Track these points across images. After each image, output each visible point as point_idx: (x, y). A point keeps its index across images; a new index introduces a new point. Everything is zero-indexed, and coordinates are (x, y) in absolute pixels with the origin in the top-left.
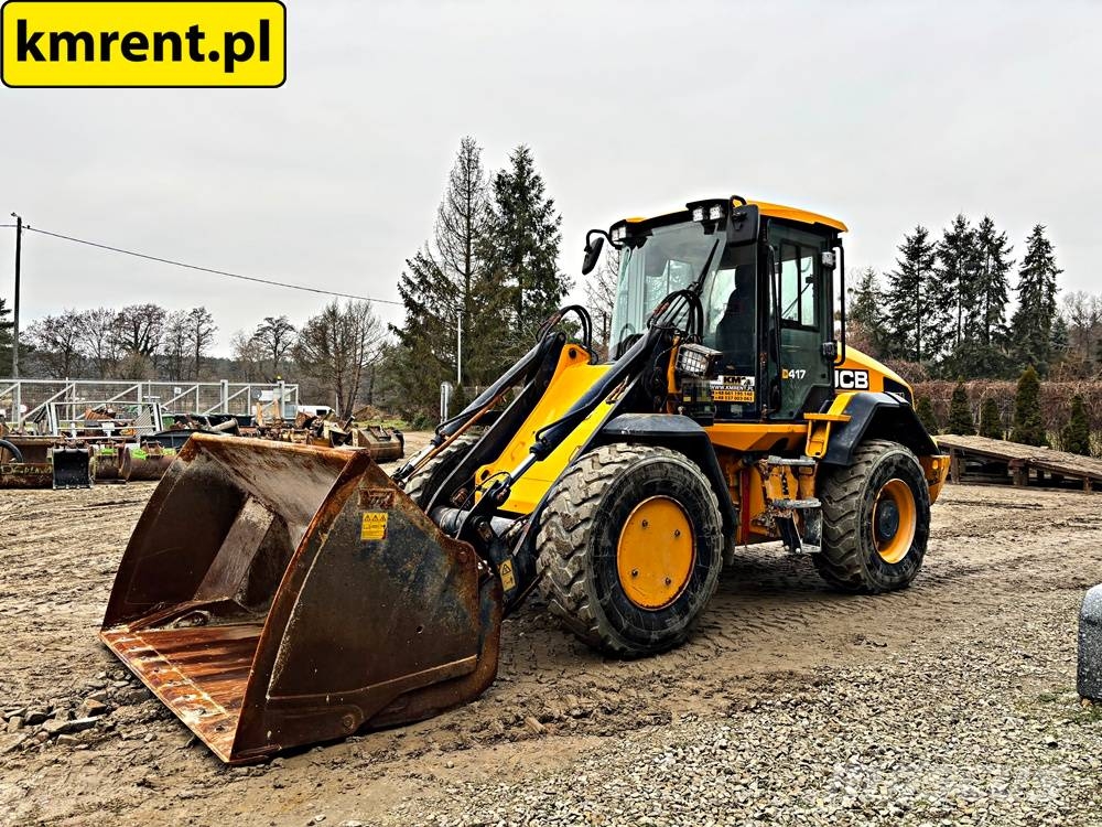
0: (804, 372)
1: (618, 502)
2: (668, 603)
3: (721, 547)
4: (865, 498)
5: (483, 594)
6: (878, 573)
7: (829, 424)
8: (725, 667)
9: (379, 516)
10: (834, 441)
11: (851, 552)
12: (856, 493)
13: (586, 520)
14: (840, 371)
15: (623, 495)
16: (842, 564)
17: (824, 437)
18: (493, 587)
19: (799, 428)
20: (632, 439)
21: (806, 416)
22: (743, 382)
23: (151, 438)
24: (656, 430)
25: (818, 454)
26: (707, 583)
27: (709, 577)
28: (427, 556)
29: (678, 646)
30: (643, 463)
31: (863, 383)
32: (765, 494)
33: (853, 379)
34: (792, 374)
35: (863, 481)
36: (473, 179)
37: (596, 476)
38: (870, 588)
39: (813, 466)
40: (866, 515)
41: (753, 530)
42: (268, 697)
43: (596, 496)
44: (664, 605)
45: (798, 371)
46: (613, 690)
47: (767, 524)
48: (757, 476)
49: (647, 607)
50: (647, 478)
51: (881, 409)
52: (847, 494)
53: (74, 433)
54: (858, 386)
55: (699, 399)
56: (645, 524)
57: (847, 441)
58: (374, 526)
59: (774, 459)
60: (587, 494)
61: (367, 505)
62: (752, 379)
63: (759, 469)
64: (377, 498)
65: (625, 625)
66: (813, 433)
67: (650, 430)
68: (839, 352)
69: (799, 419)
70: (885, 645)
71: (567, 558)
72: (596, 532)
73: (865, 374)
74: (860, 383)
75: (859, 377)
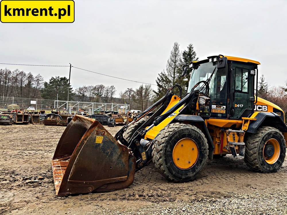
0: (243, 105)
1: (173, 139)
2: (189, 168)
3: (208, 154)
4: (260, 144)
5: (130, 160)
6: (265, 167)
7: (249, 121)
8: (201, 188)
9: (101, 137)
10: (251, 126)
11: (255, 159)
12: (257, 142)
13: (163, 143)
14: (257, 105)
15: (175, 137)
16: (252, 163)
17: (247, 124)
18: (133, 159)
19: (240, 121)
20: (180, 122)
21: (243, 118)
22: (222, 107)
23: (91, 116)
24: (187, 119)
25: (245, 129)
26: (202, 164)
27: (203, 162)
28: (114, 148)
29: (192, 181)
30: (182, 128)
31: (265, 109)
32: (227, 140)
33: (262, 108)
34: (238, 106)
35: (260, 138)
36: (177, 53)
37: (168, 131)
38: (262, 171)
39: (243, 133)
40: (260, 149)
41: (224, 150)
42: (68, 180)
43: (167, 137)
44: (188, 169)
45: (240, 105)
46: (164, 190)
47: (227, 149)
48: (225, 134)
49: (182, 169)
50: (183, 133)
51: (268, 117)
52: (254, 142)
53: (75, 114)
54: (263, 110)
55: (204, 112)
56: (182, 146)
57: (255, 126)
58: (99, 140)
59: (230, 130)
60: (164, 136)
61: (98, 134)
62: (225, 107)
63: (226, 133)
64: (100, 133)
65: (174, 173)
66: (244, 123)
67: (185, 119)
68: (255, 99)
69: (240, 119)
70: (256, 188)
71: (158, 153)
72: (166, 147)
73: (266, 107)
74: (264, 109)
75: (264, 107)
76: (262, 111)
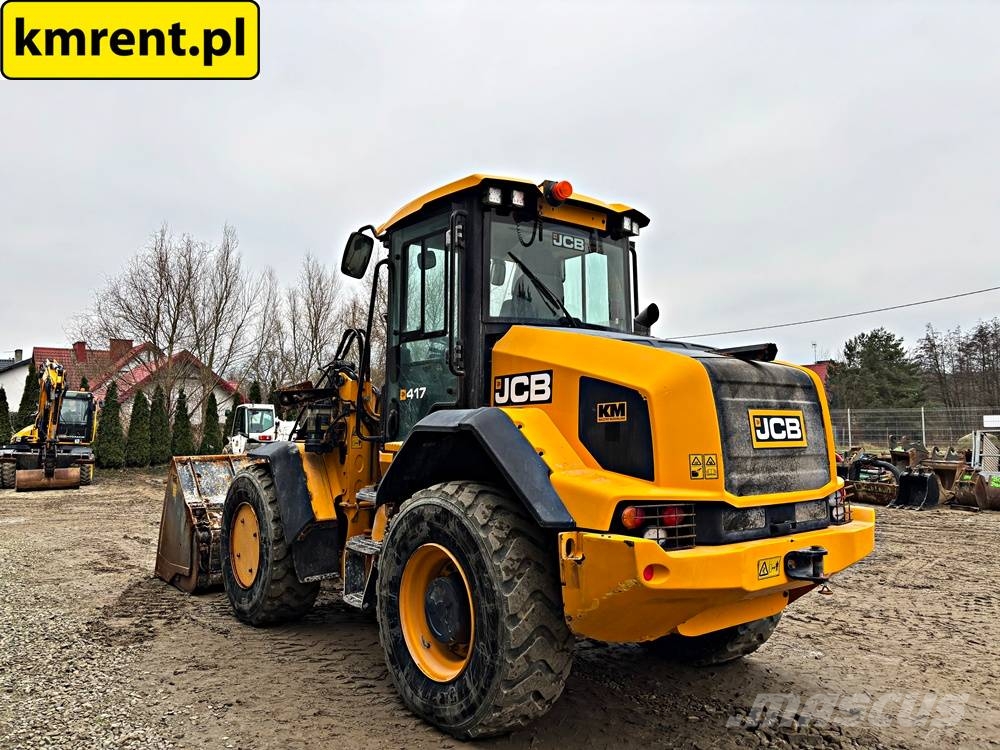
0: (424, 389)
14: (511, 377)
28: (182, 509)
31: (543, 392)
33: (528, 388)
34: (410, 395)
44: (248, 587)
45: (417, 390)
49: (241, 583)
73: (546, 377)
74: (537, 392)
75: (537, 382)
76: (528, 402)
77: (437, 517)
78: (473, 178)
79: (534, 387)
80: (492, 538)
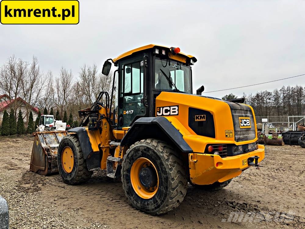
0: (133, 111)
14: (163, 107)
30: (65, 138)
31: (175, 112)
33: (170, 111)
34: (127, 112)
45: (130, 111)
54: (172, 114)
58: (37, 143)
73: (176, 108)
74: (173, 112)
75: (173, 109)
76: (170, 115)
77: (145, 150)
78: (151, 45)
79: (172, 110)
80: (165, 155)
